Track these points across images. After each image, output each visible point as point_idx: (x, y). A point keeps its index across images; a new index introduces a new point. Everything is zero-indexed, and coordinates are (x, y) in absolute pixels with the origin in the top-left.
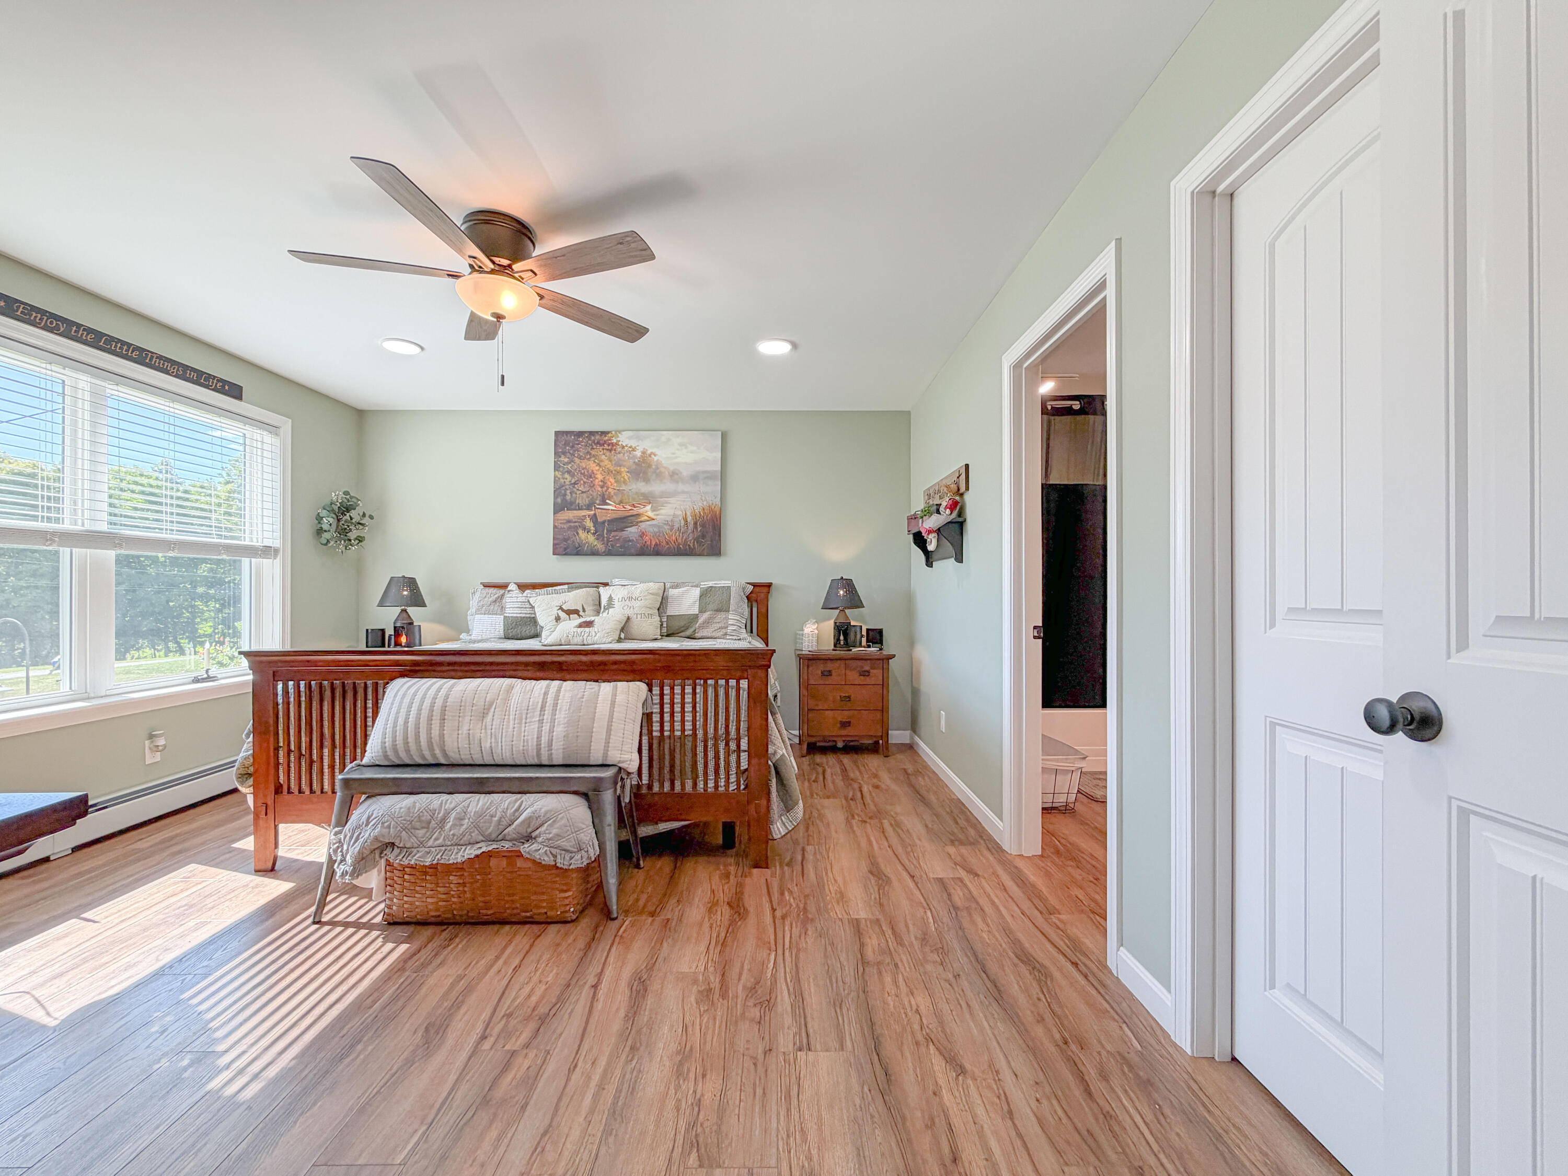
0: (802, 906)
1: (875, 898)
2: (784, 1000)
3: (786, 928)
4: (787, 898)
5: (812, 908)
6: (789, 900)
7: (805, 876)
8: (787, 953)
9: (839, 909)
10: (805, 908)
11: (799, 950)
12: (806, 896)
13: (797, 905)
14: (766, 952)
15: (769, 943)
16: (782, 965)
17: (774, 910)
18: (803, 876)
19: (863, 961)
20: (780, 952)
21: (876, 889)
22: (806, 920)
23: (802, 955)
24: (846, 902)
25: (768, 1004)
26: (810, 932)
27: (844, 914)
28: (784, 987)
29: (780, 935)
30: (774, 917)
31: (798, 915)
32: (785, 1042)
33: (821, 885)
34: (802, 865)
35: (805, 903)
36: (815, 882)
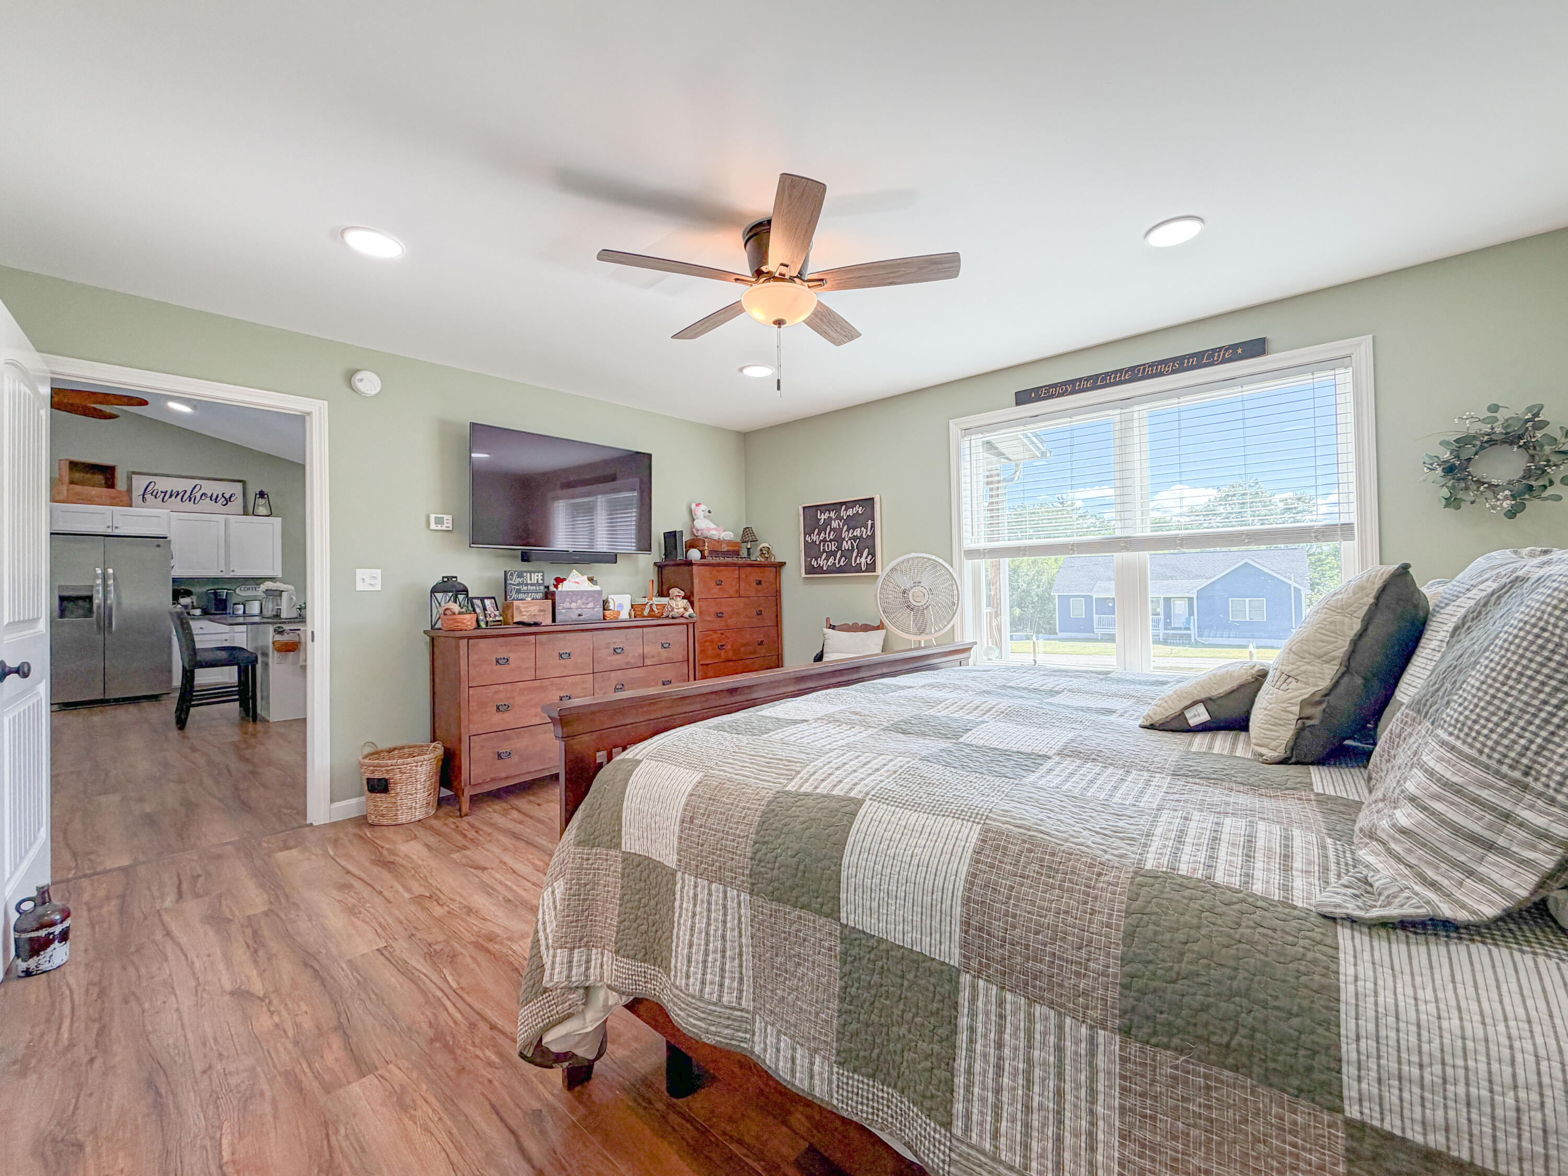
0: (459, 1052)
1: (337, 1131)
2: (418, 963)
3: (459, 1016)
4: (488, 1053)
5: (442, 1058)
6: (483, 1051)
7: (489, 1107)
8: (439, 994)
9: (397, 1075)
10: (452, 1052)
11: (427, 1002)
12: (462, 1070)
13: (465, 1050)
14: (464, 984)
15: (467, 993)
16: (439, 984)
17: (493, 1027)
18: (493, 1107)
19: (341, 1029)
20: (449, 992)
21: (338, 1157)
22: (441, 1039)
23: (421, 1000)
24: (390, 1096)
25: (431, 956)
26: (425, 1026)
27: (387, 1075)
28: (424, 971)
29: (460, 1004)
30: (484, 1018)
31: (454, 1037)
32: (401, 947)
33: (449, 1102)
34: (513, 1132)
35: (455, 1059)
36: (462, 1105)
